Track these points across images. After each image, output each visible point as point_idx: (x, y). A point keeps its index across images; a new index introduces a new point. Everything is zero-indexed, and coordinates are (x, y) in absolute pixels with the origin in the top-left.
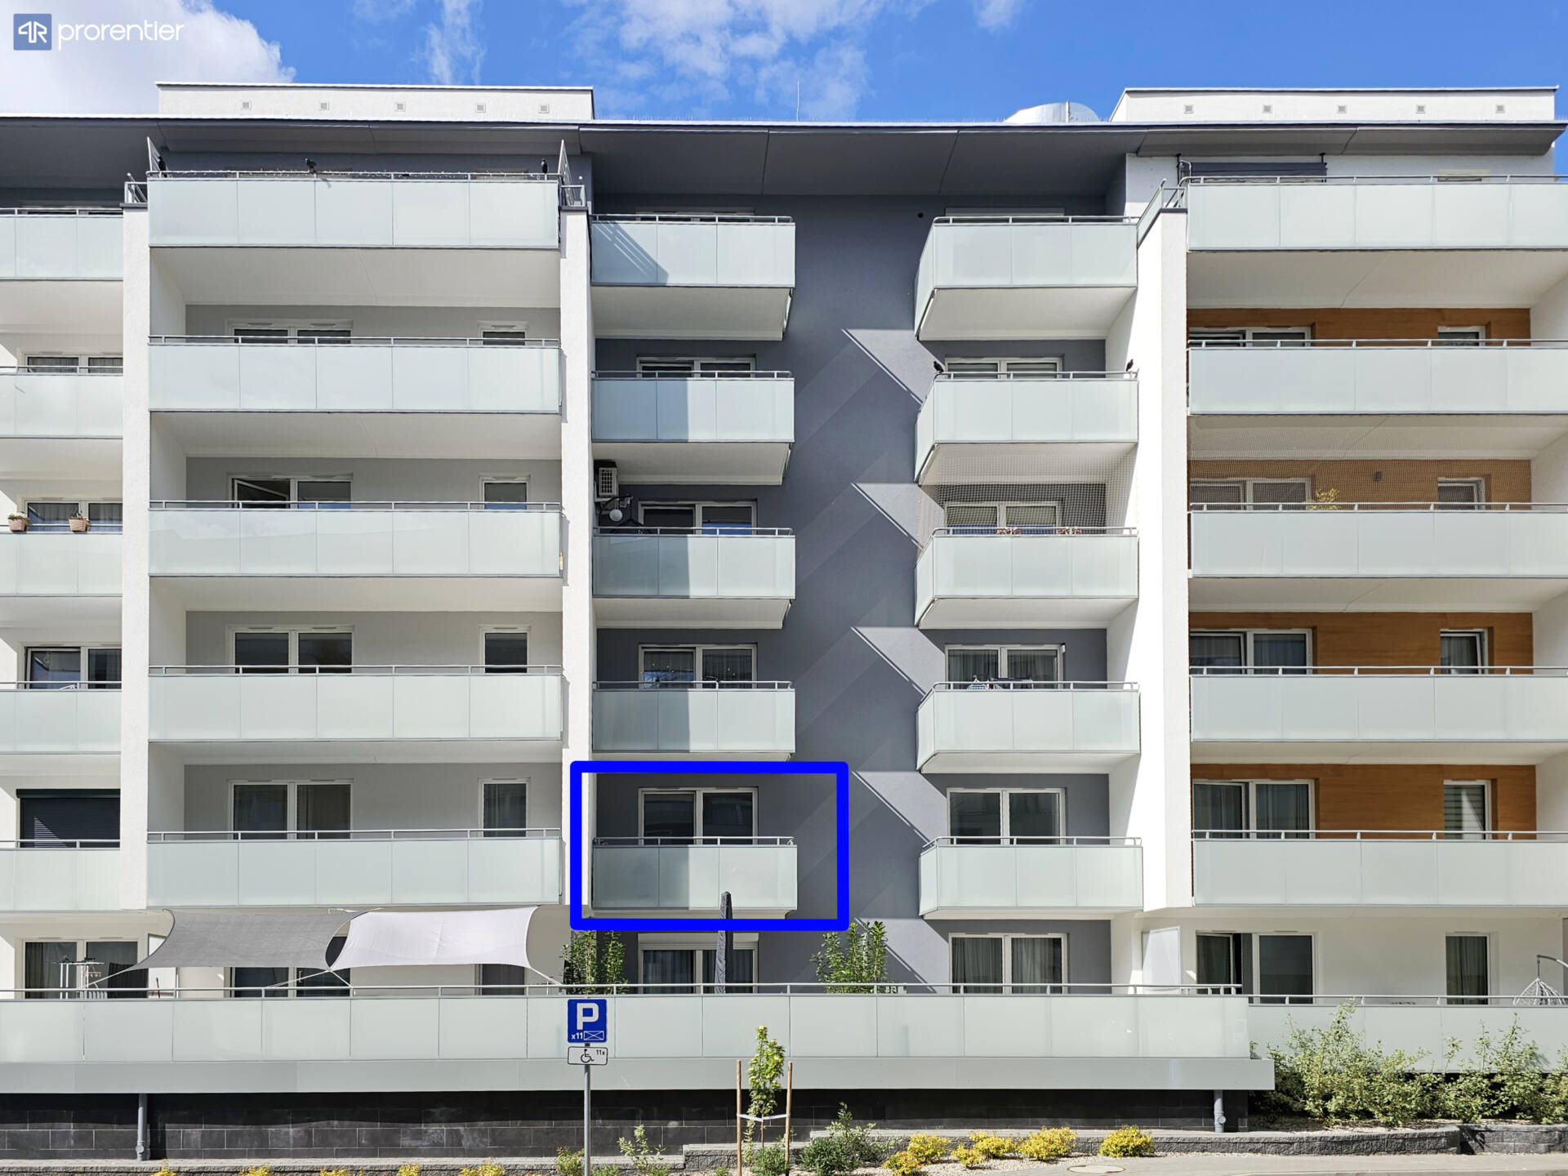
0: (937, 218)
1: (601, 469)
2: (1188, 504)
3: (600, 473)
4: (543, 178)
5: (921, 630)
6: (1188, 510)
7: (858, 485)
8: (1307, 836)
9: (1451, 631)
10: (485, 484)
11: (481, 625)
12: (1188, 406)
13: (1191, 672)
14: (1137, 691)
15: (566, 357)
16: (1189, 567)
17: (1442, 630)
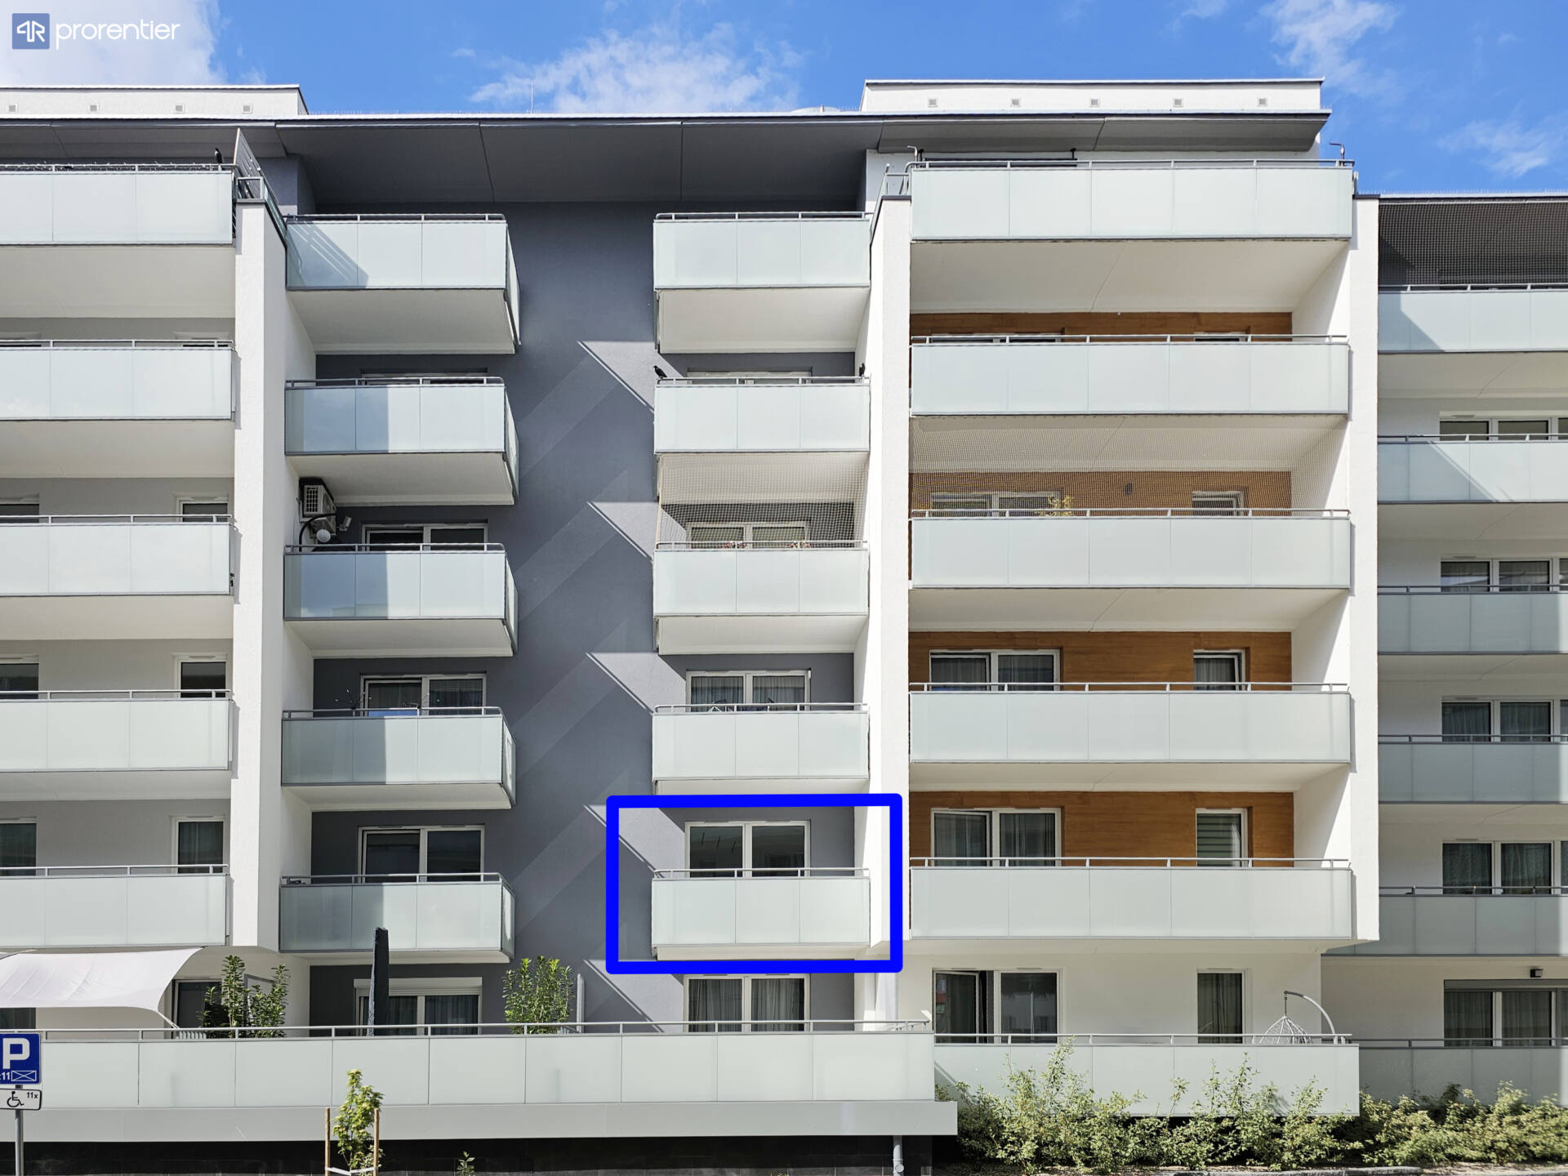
0: (658, 215)
1: (306, 486)
2: (910, 511)
3: (306, 491)
4: (216, 169)
5: (661, 656)
6: (909, 517)
7: (594, 503)
8: (1053, 863)
9: (1206, 651)
10: (184, 505)
11: (175, 653)
12: (910, 407)
13: (911, 688)
14: (866, 713)
15: (240, 359)
16: (910, 578)
17: (1196, 651)
